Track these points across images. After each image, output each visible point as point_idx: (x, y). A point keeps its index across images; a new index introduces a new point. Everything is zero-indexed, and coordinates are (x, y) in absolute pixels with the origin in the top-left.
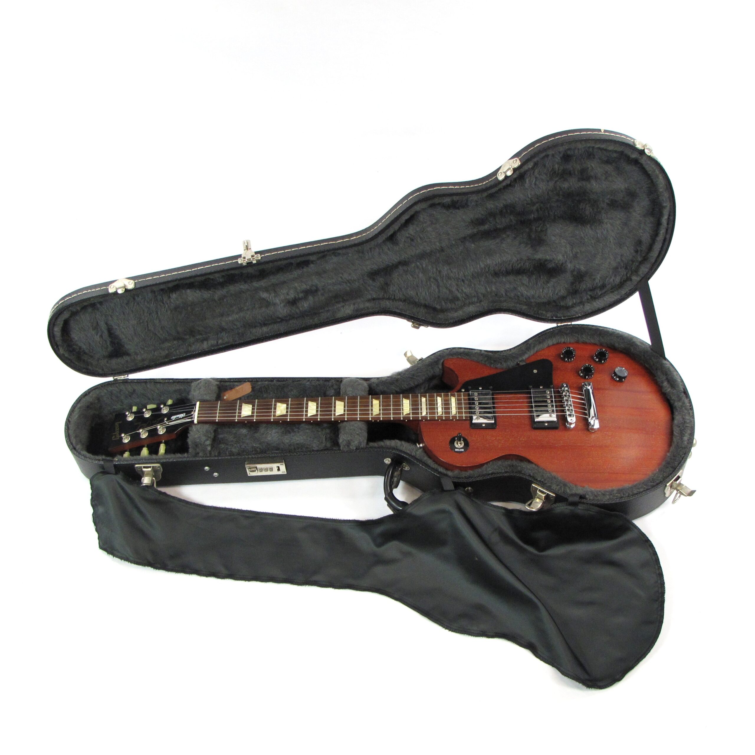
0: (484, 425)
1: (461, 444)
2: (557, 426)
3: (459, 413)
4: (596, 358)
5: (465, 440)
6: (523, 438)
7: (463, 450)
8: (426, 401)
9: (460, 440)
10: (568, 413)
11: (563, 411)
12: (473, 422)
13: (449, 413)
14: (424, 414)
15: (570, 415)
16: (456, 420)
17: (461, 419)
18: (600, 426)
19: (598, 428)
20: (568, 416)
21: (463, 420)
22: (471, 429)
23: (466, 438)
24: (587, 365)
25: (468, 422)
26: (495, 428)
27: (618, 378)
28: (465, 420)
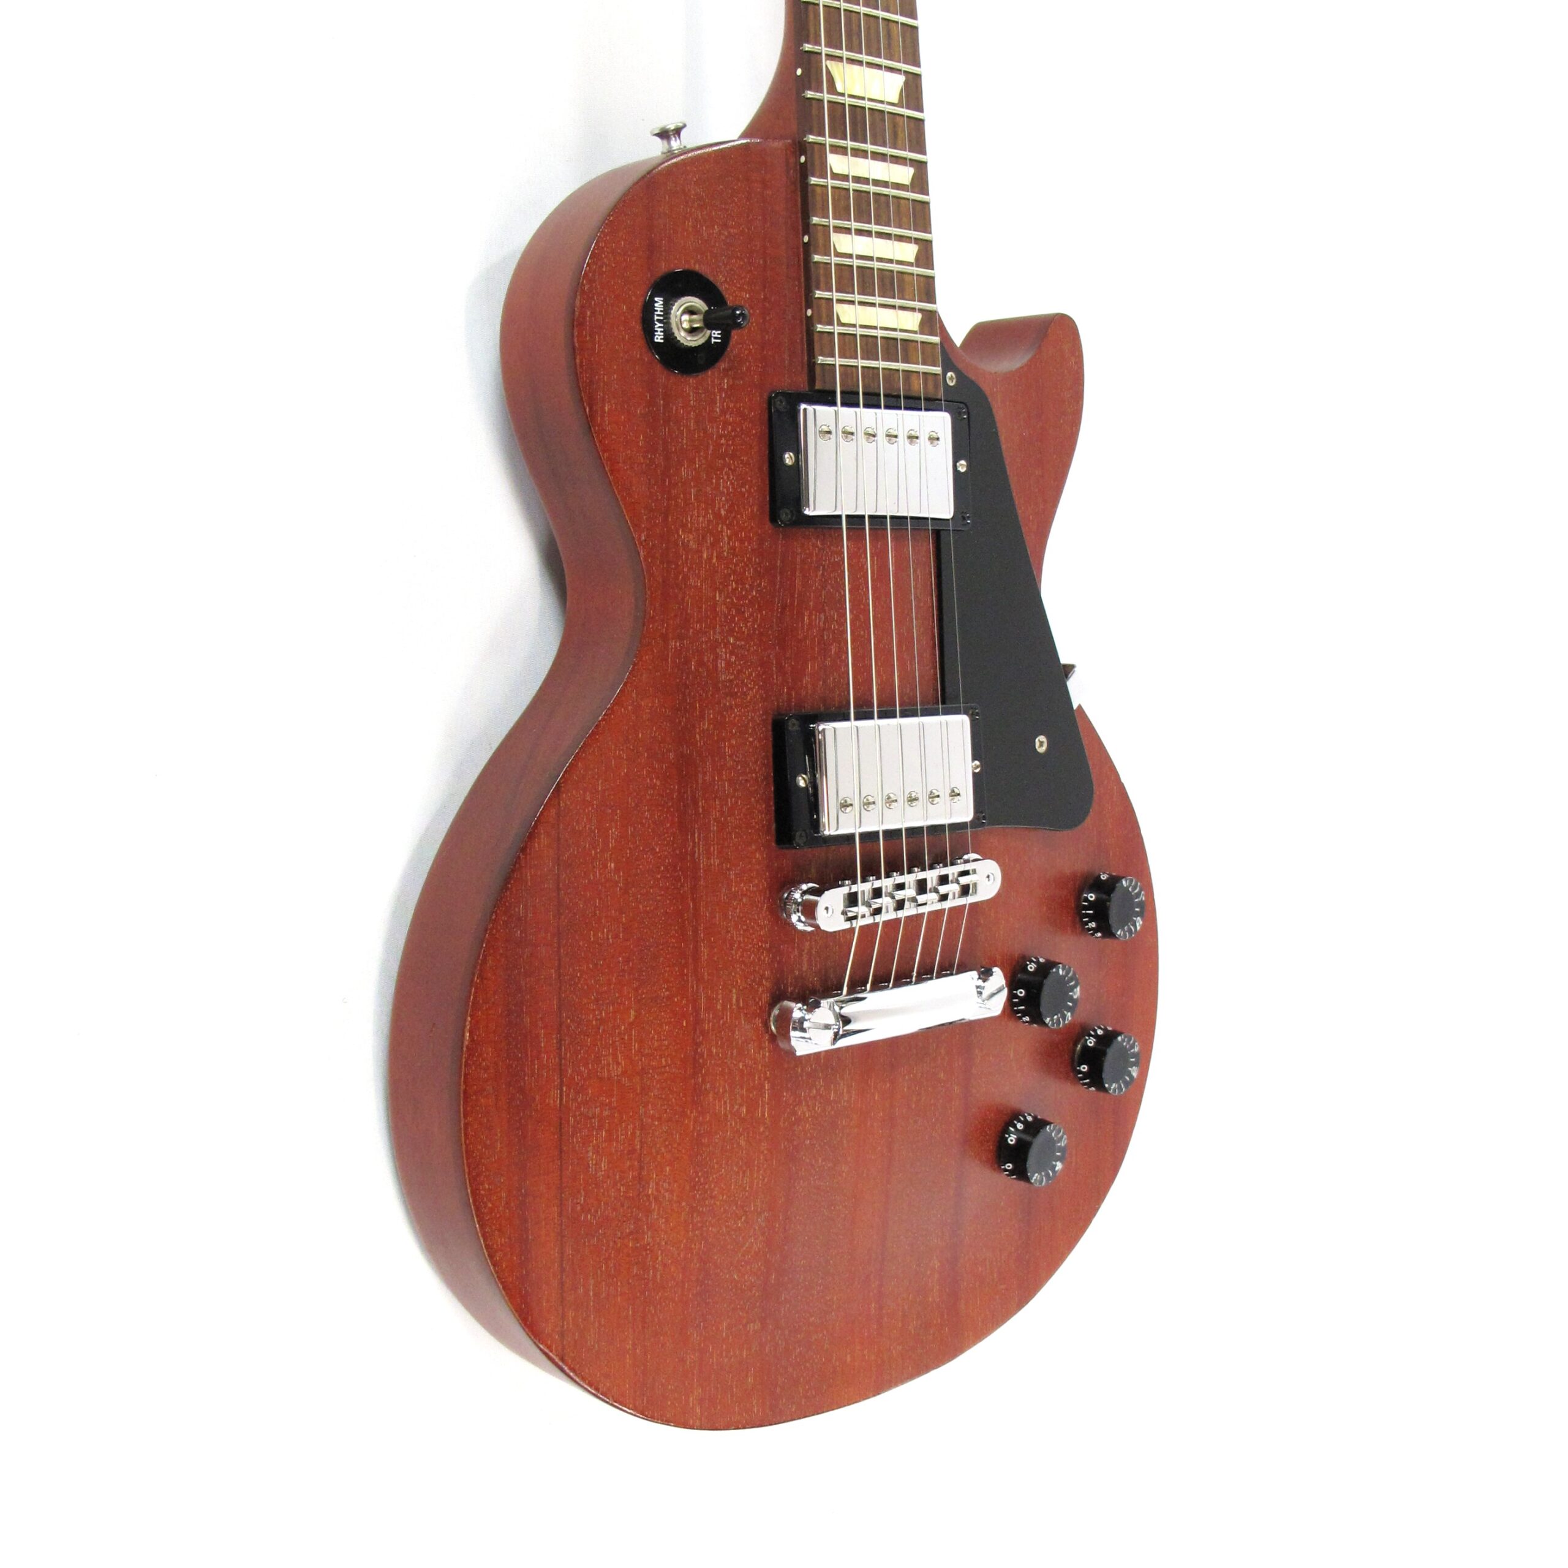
0: (789, 458)
1: (692, 331)
2: (799, 838)
3: (848, 339)
4: (1096, 1036)
5: (710, 354)
6: (729, 664)
7: (659, 338)
8: (898, 186)
9: (709, 323)
10: (864, 888)
11: (871, 870)
12: (803, 406)
13: (845, 286)
14: (836, 163)
15: (852, 900)
16: (810, 322)
17: (811, 342)
18: (801, 1057)
19: (792, 1052)
20: (845, 890)
21: (811, 355)
22: (766, 396)
23: (722, 365)
24: (1077, 993)
25: (801, 384)
26: (774, 518)
27: (1018, 1140)
28: (812, 366)
